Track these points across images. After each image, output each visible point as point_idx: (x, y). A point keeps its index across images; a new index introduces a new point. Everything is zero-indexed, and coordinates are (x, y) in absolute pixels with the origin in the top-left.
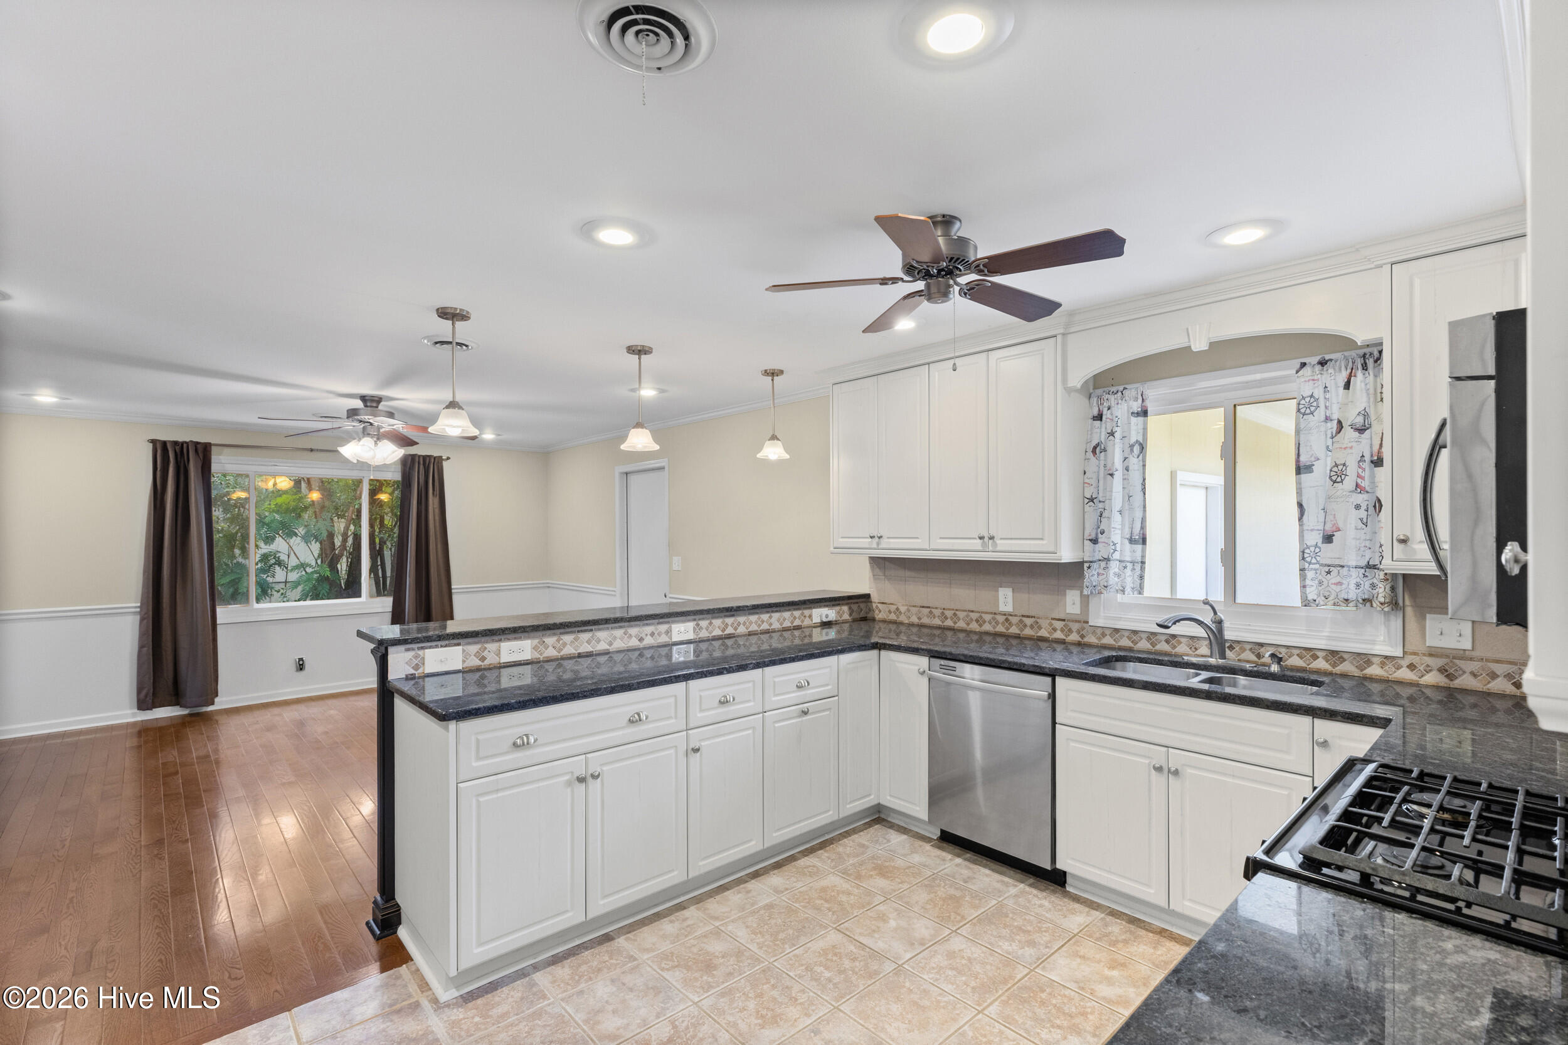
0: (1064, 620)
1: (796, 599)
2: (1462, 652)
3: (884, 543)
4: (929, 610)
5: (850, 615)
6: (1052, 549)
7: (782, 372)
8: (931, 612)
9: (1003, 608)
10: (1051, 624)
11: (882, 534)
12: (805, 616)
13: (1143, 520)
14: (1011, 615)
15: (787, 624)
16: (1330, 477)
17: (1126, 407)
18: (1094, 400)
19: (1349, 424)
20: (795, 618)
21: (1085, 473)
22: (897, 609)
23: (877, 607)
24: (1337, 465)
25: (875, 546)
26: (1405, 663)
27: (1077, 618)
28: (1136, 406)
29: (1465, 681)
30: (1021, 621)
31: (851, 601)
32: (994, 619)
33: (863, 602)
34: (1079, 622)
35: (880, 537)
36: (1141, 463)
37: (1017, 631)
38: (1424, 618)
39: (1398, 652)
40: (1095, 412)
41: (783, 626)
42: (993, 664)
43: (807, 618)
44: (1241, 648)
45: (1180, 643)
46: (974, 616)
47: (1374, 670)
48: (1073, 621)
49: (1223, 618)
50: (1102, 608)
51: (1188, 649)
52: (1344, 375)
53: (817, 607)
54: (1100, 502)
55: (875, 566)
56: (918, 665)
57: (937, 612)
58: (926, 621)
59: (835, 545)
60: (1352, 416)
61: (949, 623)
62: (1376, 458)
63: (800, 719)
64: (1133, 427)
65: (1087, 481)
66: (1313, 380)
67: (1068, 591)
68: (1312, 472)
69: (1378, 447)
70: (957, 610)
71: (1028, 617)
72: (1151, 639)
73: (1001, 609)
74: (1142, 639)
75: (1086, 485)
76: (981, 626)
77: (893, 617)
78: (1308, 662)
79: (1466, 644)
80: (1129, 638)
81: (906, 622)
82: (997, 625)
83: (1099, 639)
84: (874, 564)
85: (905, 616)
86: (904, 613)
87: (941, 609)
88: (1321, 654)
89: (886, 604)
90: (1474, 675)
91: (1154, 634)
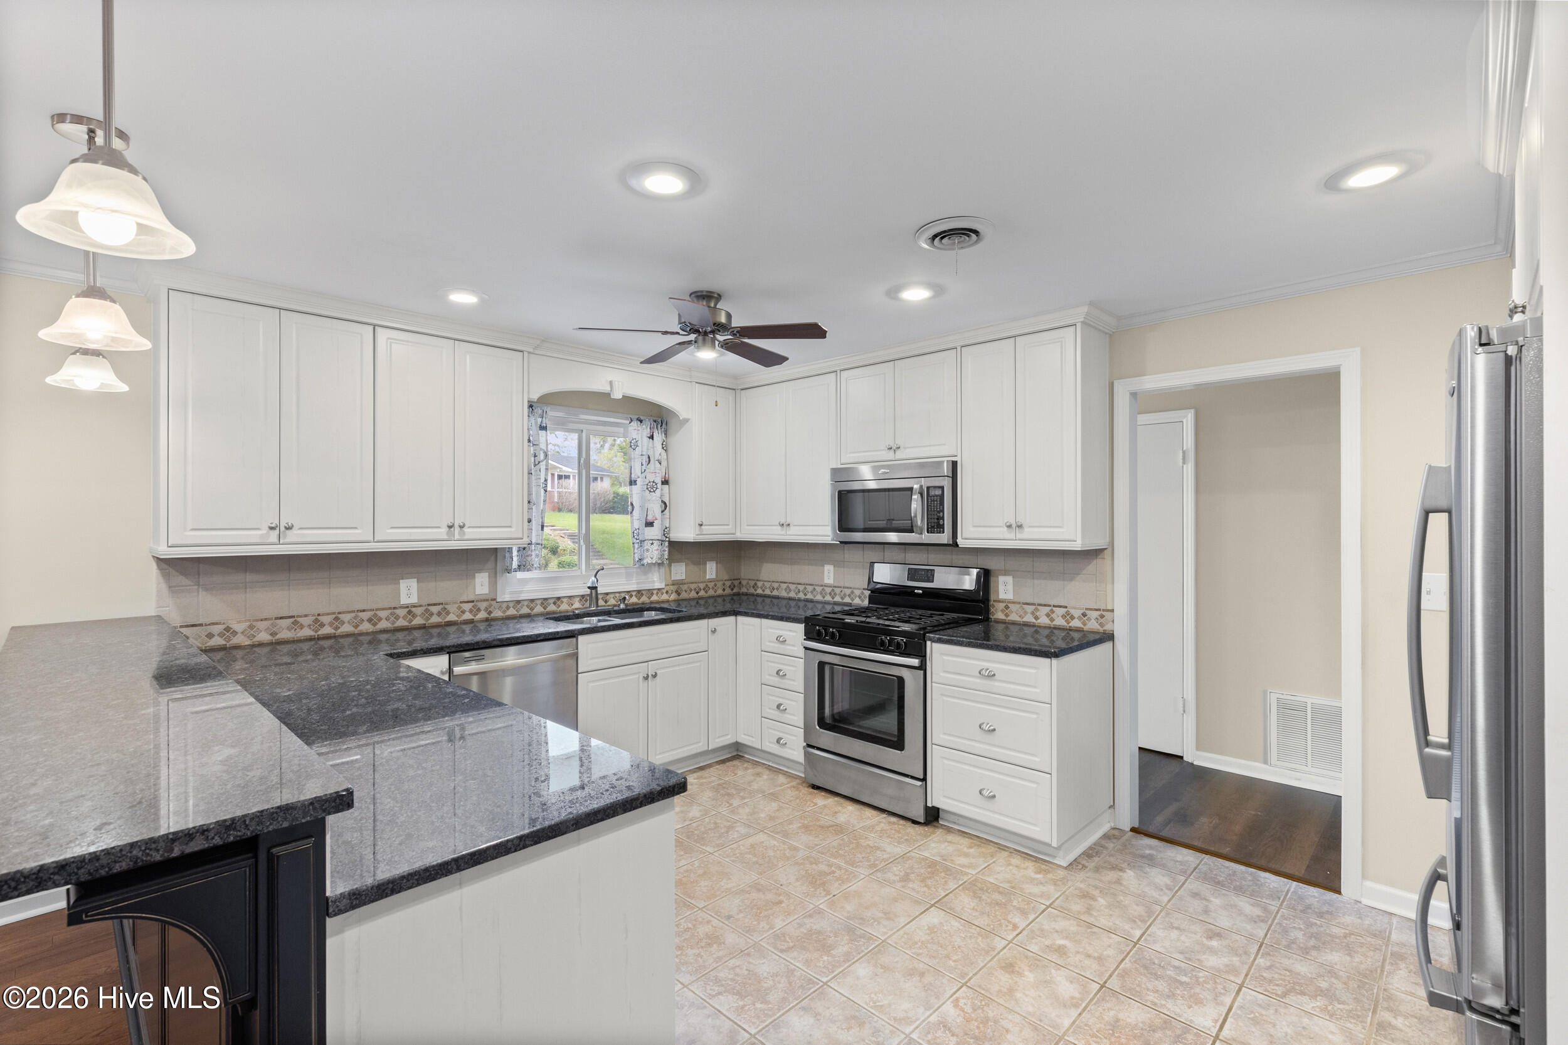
0: (472, 602)
2: (682, 581)
3: (294, 535)
4: (292, 620)
8: (295, 623)
9: (404, 600)
10: (459, 608)
14: (415, 607)
16: (648, 489)
17: (534, 421)
19: (654, 459)
22: (228, 629)
24: (651, 482)
26: (665, 591)
27: (484, 597)
28: (541, 422)
29: (684, 595)
30: (427, 610)
32: (393, 614)
34: (487, 600)
35: (288, 528)
37: (422, 621)
38: (673, 565)
39: (663, 586)
46: (366, 616)
47: (654, 598)
48: (481, 601)
50: (507, 586)
52: (649, 431)
56: (438, 666)
57: (305, 621)
58: (285, 635)
59: (173, 542)
60: (654, 456)
61: (327, 630)
62: (664, 480)
64: (541, 438)
66: (637, 429)
68: (636, 484)
69: (664, 474)
70: (339, 613)
71: (435, 605)
73: (402, 602)
76: (375, 625)
77: (218, 641)
79: (684, 577)
80: (528, 606)
81: (247, 643)
82: (397, 620)
83: (504, 612)
84: (171, 569)
85: (245, 636)
86: (242, 633)
87: (313, 615)
88: (634, 594)
89: (201, 625)
90: (686, 591)
91: (546, 599)
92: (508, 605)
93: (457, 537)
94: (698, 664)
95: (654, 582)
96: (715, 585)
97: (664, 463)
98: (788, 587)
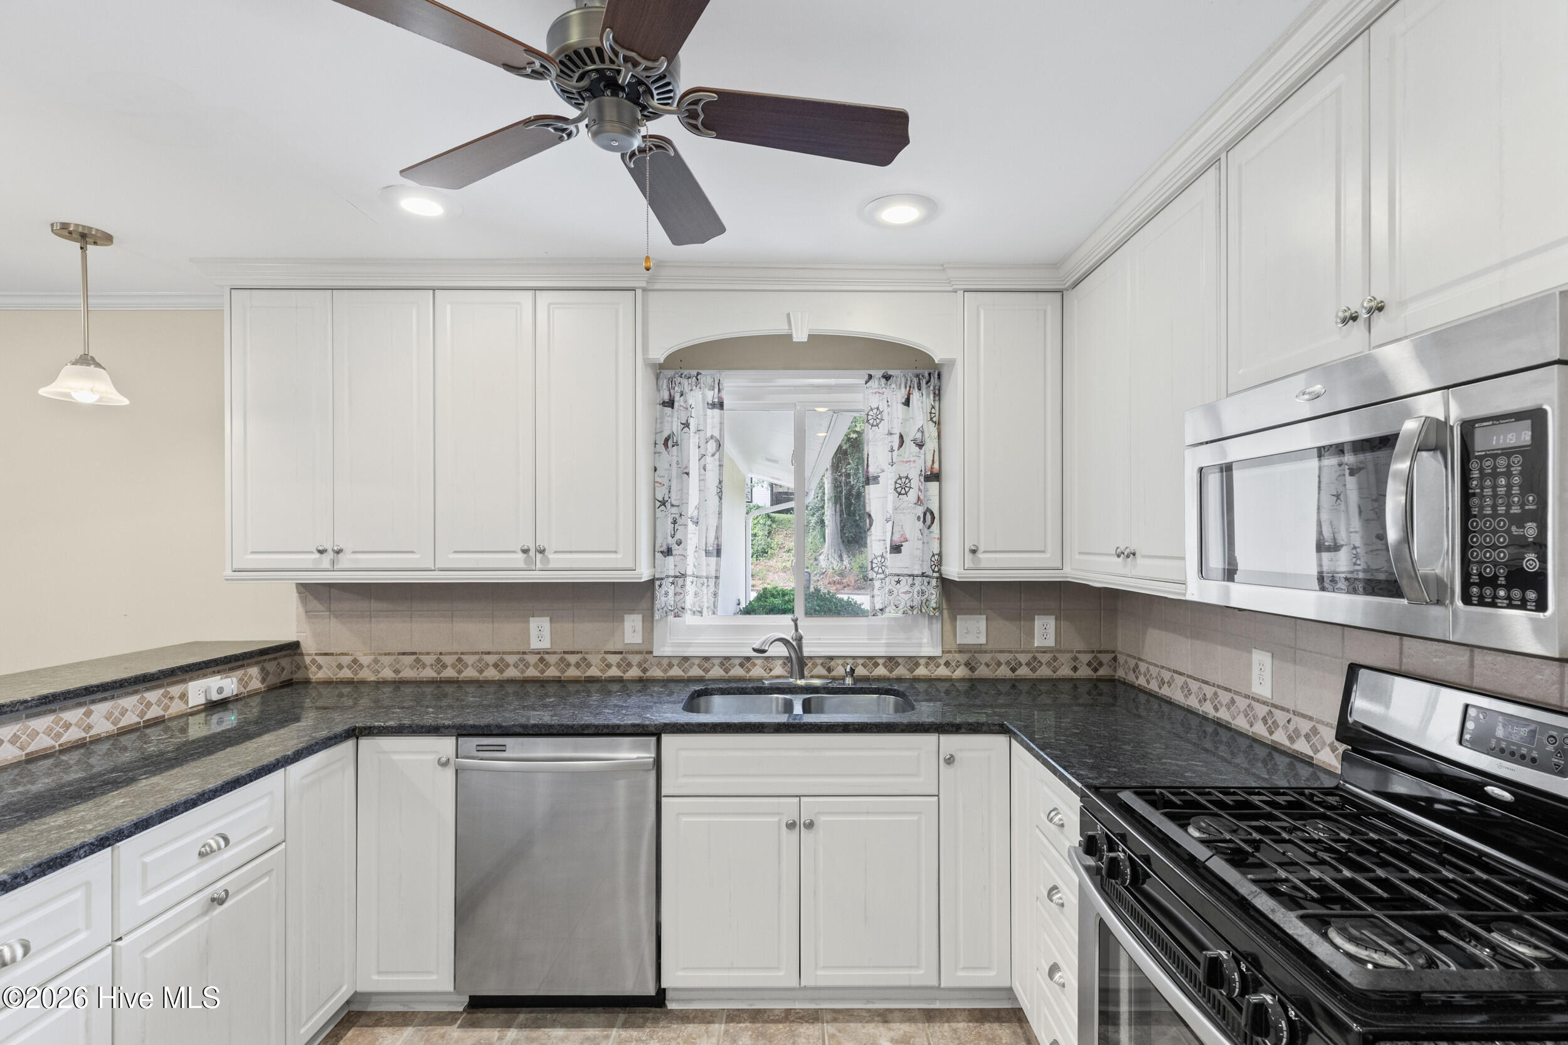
0: (621, 653)
1: (153, 668)
2: (979, 647)
3: (345, 561)
4: (414, 657)
5: (263, 680)
6: (630, 565)
7: (108, 239)
8: (418, 661)
9: (535, 645)
10: (603, 660)
11: (342, 546)
12: (172, 698)
13: (718, 528)
14: (548, 653)
15: (130, 719)
16: (896, 489)
17: (700, 396)
18: (664, 383)
19: (912, 438)
20: (149, 705)
21: (655, 470)
22: (355, 661)
23: (314, 661)
24: (900, 478)
25: (326, 564)
26: (942, 661)
27: (636, 648)
28: (711, 396)
29: (983, 672)
30: (562, 660)
31: (265, 657)
32: (522, 660)
33: (285, 656)
34: (640, 653)
35: (338, 552)
36: (717, 463)
37: (557, 674)
38: (955, 619)
39: (938, 653)
40: (666, 398)
41: (121, 725)
42: (571, 731)
43: (177, 700)
44: (813, 664)
45: (754, 665)
46: (491, 659)
47: (921, 671)
48: (633, 653)
49: (802, 634)
50: (668, 634)
51: (763, 671)
52: (903, 392)
53: (198, 678)
54: (672, 506)
55: (310, 597)
56: (437, 752)
57: (428, 660)
58: (408, 674)
59: (236, 566)
60: (912, 434)
61: (450, 673)
62: (929, 473)
63: (207, 918)
64: (709, 421)
65: (657, 479)
66: (879, 393)
67: (626, 617)
68: (878, 483)
69: (931, 463)
70: (462, 653)
71: (573, 653)
72: (724, 665)
73: (532, 647)
74: (714, 665)
75: (656, 484)
76: (501, 671)
77: (346, 674)
78: (870, 670)
79: (983, 640)
80: (700, 666)
81: (372, 679)
82: (527, 668)
83: (665, 671)
84: (307, 594)
85: (370, 670)
86: (368, 666)
87: (435, 654)
88: (881, 661)
89: (332, 654)
90: (987, 665)
91: (728, 658)
92: (670, 661)
93: (539, 565)
94: (915, 818)
95: (920, 645)
96: (1055, 659)
97: (931, 445)
98: (1186, 683)
